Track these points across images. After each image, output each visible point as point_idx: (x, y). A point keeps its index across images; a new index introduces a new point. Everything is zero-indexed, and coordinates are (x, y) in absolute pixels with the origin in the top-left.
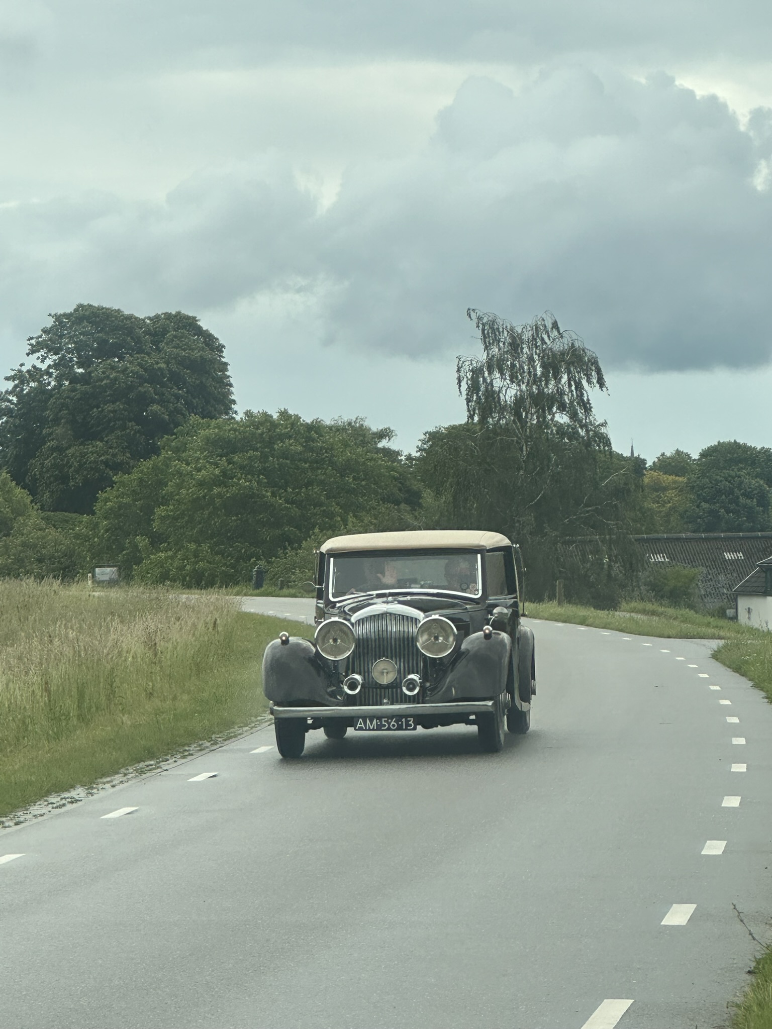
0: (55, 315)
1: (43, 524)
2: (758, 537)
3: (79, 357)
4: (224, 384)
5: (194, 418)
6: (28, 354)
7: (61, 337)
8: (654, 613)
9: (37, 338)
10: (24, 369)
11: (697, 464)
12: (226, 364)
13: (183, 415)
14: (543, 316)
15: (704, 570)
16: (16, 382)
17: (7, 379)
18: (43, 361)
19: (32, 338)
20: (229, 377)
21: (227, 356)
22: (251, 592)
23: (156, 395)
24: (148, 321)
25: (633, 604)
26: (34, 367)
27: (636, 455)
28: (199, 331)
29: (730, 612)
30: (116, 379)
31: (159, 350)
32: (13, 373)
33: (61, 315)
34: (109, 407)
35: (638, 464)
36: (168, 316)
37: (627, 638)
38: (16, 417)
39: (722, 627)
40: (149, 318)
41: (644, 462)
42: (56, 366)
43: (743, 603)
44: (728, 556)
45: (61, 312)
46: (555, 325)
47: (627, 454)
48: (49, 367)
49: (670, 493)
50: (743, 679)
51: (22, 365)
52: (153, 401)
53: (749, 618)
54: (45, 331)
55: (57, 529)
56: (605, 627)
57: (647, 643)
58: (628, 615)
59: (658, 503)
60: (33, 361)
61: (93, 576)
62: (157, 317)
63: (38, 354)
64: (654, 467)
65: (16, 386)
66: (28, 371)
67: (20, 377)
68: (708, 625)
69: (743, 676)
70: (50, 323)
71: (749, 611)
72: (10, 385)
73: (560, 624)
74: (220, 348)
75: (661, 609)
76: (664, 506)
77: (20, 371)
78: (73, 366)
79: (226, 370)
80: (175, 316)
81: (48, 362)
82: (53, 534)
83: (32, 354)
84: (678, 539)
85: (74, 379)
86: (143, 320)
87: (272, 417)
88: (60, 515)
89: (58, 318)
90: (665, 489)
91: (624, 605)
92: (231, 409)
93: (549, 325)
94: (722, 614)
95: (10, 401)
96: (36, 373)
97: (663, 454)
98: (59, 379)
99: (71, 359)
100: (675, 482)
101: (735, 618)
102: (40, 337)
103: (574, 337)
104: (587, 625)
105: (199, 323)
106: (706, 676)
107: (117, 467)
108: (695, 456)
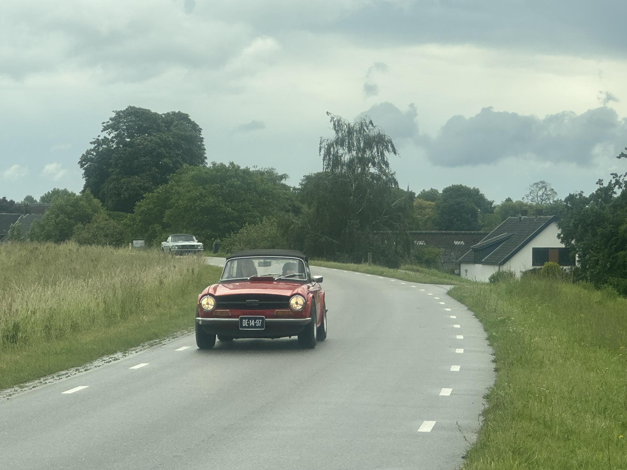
0: (116, 111)
1: (108, 217)
2: (471, 234)
3: (128, 133)
4: (201, 149)
5: (185, 166)
6: (102, 131)
7: (119, 122)
8: (418, 271)
9: (107, 123)
10: (100, 138)
11: (442, 196)
12: (203, 138)
13: (180, 163)
14: (365, 118)
15: (444, 250)
16: (96, 145)
17: (91, 143)
18: (109, 135)
19: (104, 123)
20: (204, 145)
21: (203, 134)
22: (212, 254)
23: (167, 153)
24: (163, 116)
25: (407, 266)
26: (105, 137)
27: (410, 190)
28: (189, 121)
29: (456, 272)
30: (146, 145)
31: (169, 130)
32: (94, 140)
33: (119, 111)
34: (143, 159)
35: (411, 195)
36: (174, 113)
37: (403, 283)
38: (95, 162)
39: (452, 279)
40: (164, 114)
41: (414, 194)
42: (116, 137)
43: (463, 267)
44: (456, 243)
45: (119, 110)
46: (371, 123)
47: (406, 190)
48: (113, 137)
49: (428, 210)
50: (463, 306)
51: (99, 136)
52: (165, 157)
53: (466, 275)
54: (111, 119)
55: (114, 220)
56: (393, 277)
57: (414, 285)
58: (404, 271)
59: (421, 215)
60: (105, 134)
61: (132, 244)
62: (168, 113)
63: (107, 131)
64: (419, 197)
65: (96, 147)
66: (102, 140)
67: (98, 143)
68: (445, 277)
69: (463, 304)
70: (113, 115)
71: (466, 271)
72: (93, 146)
73: (369, 275)
74: (200, 130)
75: (421, 269)
76: (424, 217)
77: (98, 139)
78: (125, 138)
79: (203, 141)
80: (177, 114)
81: (112, 135)
82: (112, 222)
83: (104, 131)
84: (431, 234)
85: (126, 144)
86: (161, 115)
87: (225, 166)
88: (116, 213)
89: (118, 113)
90: (425, 208)
91: (402, 266)
92: (204, 161)
93: (368, 122)
94: (453, 272)
95: (92, 154)
96: (105, 141)
97: (424, 190)
98: (118, 144)
99: (124, 134)
100: (430, 205)
101: (459, 274)
102: (109, 122)
103: (380, 129)
104: (383, 276)
105: (189, 117)
106: (444, 303)
107: (146, 189)
108: (441, 192)
